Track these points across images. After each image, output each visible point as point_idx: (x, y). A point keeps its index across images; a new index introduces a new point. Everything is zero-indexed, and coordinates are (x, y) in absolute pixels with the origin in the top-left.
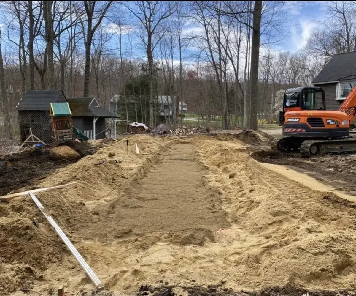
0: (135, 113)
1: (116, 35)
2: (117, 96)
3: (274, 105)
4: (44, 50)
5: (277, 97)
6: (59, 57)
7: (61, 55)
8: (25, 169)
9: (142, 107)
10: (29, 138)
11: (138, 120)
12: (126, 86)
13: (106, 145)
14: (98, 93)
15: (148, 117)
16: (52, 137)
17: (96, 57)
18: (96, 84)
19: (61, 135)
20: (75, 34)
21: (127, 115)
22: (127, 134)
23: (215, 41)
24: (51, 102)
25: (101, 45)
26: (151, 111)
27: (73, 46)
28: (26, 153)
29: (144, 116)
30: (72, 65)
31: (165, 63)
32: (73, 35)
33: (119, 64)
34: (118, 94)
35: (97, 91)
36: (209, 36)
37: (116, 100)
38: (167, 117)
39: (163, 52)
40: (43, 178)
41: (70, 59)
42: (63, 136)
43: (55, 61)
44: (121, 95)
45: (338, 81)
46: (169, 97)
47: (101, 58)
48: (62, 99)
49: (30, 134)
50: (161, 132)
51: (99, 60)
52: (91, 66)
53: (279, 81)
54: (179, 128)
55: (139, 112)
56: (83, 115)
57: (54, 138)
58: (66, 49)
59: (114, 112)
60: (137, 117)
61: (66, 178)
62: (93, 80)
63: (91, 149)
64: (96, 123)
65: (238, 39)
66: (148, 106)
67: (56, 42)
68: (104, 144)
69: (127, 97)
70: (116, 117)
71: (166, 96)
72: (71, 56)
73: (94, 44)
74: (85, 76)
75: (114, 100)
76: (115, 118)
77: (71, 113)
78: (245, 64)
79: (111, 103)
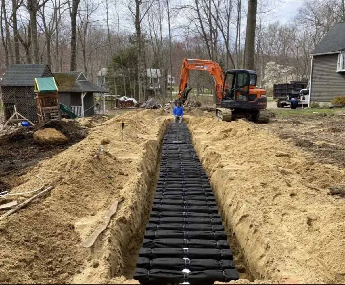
0: (124, 88)
1: (103, 5)
2: (104, 69)
3: (263, 78)
4: (28, 22)
5: (266, 68)
6: (44, 29)
7: (46, 28)
8: (4, 157)
9: (131, 80)
10: (13, 116)
11: (127, 94)
12: (114, 59)
13: (96, 123)
14: (85, 67)
15: (137, 91)
16: (38, 114)
17: (82, 29)
18: (83, 57)
19: (47, 112)
20: (60, 5)
21: (116, 89)
22: (117, 109)
23: (205, 11)
24: (36, 77)
25: (88, 16)
26: (140, 85)
27: (58, 18)
28: (6, 137)
29: (133, 90)
30: (58, 37)
31: (153, 35)
32: (58, 6)
33: (106, 36)
34: (105, 67)
35: (85, 65)
36: (199, 5)
37: (104, 74)
38: (157, 90)
39: (151, 23)
40: (22, 174)
41: (55, 31)
42: (49, 114)
43: (40, 33)
44: (108, 68)
45: (340, 52)
46: (158, 69)
47: (88, 31)
48: (47, 73)
49: (15, 112)
50: (151, 107)
51: (85, 32)
52: (77, 38)
53: (268, 53)
54: (170, 102)
55: (128, 86)
56: (70, 90)
57: (40, 116)
58: (51, 21)
59: (102, 86)
60: (125, 92)
61: (49, 181)
62: (80, 53)
63: (79, 129)
64: (84, 98)
65: (228, 9)
66: (137, 80)
67: (41, 13)
68: (93, 122)
69: (115, 70)
70: (105, 92)
71: (155, 69)
72: (56, 28)
73: (79, 14)
74: (72, 49)
75: (102, 74)
76: (103, 92)
77: (57, 89)
78: (236, 35)
79: (99, 77)
